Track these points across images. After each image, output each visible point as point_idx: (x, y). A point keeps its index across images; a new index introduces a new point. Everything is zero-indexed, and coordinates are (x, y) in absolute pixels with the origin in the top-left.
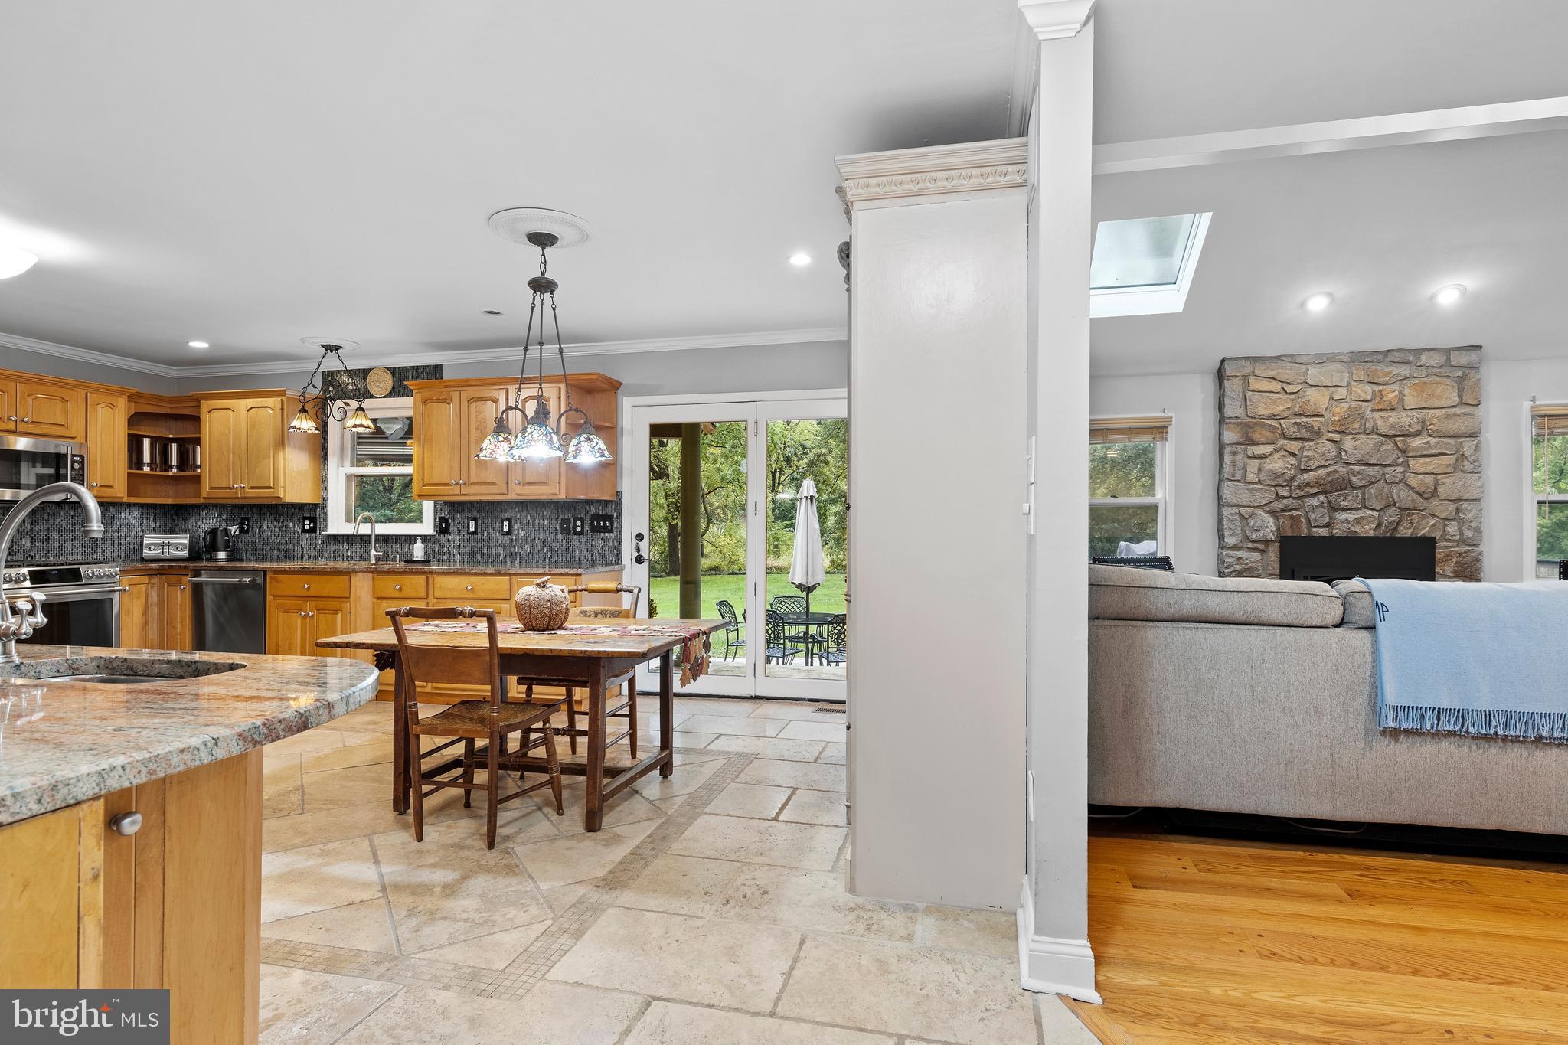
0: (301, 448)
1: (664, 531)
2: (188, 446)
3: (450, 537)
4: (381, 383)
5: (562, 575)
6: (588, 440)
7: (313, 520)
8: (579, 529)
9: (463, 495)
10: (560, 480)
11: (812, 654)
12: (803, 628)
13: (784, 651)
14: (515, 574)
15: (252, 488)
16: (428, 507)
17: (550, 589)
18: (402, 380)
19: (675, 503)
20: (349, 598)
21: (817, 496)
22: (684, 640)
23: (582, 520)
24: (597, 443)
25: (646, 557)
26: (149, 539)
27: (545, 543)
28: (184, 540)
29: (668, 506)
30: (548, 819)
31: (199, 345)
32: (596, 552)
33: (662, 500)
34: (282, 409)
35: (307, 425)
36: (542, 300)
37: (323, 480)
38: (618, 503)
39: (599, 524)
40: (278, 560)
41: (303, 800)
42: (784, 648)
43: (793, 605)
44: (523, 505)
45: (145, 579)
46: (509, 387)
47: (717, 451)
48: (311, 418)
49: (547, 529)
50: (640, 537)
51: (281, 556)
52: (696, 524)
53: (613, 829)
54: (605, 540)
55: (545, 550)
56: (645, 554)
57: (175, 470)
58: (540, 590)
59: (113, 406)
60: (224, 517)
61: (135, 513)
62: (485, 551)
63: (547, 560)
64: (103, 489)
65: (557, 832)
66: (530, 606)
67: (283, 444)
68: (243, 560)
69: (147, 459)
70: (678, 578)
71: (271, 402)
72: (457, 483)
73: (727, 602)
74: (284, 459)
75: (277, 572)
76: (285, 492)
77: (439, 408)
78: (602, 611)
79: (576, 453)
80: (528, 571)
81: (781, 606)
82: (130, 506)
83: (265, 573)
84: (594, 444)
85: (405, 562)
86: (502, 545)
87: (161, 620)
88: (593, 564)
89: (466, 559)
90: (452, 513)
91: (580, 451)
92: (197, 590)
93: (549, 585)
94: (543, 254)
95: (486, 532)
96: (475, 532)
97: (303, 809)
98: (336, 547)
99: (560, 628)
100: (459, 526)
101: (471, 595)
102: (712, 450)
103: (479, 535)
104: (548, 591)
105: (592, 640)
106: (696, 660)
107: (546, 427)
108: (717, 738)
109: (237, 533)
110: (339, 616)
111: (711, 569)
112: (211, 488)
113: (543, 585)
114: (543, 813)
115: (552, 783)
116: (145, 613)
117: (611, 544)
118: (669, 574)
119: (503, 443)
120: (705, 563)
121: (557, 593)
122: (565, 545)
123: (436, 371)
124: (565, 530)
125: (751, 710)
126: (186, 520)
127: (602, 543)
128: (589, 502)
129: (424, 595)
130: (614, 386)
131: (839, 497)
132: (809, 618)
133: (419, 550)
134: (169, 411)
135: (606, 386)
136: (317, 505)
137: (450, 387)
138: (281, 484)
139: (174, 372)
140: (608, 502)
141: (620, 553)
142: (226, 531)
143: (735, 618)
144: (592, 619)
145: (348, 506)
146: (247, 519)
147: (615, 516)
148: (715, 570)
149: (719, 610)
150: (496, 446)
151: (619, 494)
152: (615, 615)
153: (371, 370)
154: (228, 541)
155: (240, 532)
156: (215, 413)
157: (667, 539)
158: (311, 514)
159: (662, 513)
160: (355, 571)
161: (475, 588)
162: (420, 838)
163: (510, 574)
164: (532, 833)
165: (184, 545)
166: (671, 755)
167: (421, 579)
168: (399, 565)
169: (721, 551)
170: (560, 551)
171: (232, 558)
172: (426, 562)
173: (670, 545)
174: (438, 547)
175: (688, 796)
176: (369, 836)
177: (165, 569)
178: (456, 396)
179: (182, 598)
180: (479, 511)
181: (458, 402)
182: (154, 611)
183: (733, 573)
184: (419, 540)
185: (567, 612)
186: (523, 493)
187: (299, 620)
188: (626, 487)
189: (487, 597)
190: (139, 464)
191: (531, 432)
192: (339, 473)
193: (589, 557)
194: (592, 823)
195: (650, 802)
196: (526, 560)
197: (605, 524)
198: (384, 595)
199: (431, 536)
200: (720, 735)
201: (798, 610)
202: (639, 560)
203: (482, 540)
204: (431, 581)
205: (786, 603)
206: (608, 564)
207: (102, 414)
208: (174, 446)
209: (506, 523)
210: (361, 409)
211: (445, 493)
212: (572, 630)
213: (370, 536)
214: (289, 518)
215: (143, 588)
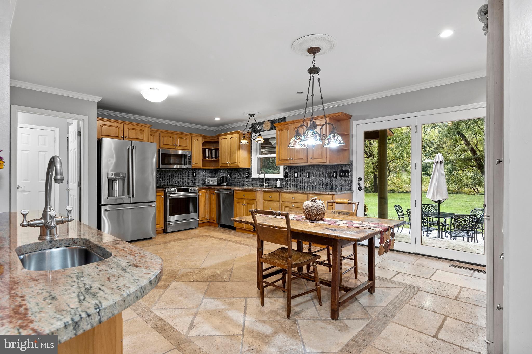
0: (245, 150)
1: (372, 176)
2: (217, 150)
3: (289, 179)
4: (267, 126)
5: (327, 194)
6: (334, 136)
7: (249, 173)
8: (335, 176)
9: (292, 163)
10: (327, 156)
11: (442, 231)
12: (436, 219)
13: (427, 229)
14: (309, 194)
15: (231, 163)
16: (282, 168)
17: (317, 203)
18: (274, 124)
19: (376, 166)
20: (256, 200)
21: (444, 161)
22: (381, 232)
23: (336, 172)
24: (338, 138)
25: (363, 187)
26: (208, 179)
27: (322, 181)
28: (216, 179)
29: (373, 167)
30: (315, 306)
31: (217, 119)
32: (341, 185)
33: (371, 165)
34: (239, 137)
35: (245, 142)
36: (313, 77)
37: (251, 160)
38: (351, 165)
39: (343, 174)
40: (239, 186)
41: (231, 275)
42: (427, 227)
43: (430, 208)
44: (313, 167)
45: (205, 191)
46: (308, 122)
47: (393, 146)
48: (246, 139)
49: (322, 176)
50: (360, 179)
51: (240, 185)
52: (385, 174)
53: (344, 320)
54: (345, 180)
55: (322, 184)
56: (362, 187)
57: (214, 158)
58: (312, 203)
59: (198, 140)
60: (226, 172)
61: (205, 171)
62: (300, 184)
63: (323, 188)
64: (196, 164)
65: (318, 316)
66: (308, 210)
67: (239, 149)
68: (230, 186)
69: (207, 156)
70: (377, 193)
71: (236, 135)
72: (290, 159)
73: (399, 205)
74: (240, 154)
75: (237, 190)
76: (240, 164)
77: (284, 132)
78: (342, 212)
79: (328, 143)
80: (314, 192)
81: (424, 208)
82: (204, 169)
83: (233, 190)
84: (336, 138)
85: (274, 187)
86: (306, 182)
87: (209, 204)
88: (340, 190)
89: (294, 187)
90: (290, 170)
91: (330, 142)
92: (218, 195)
93: (316, 201)
94: (314, 57)
95: (301, 177)
96: (297, 177)
97: (230, 279)
98: (255, 182)
99: (322, 220)
100: (292, 175)
101: (294, 201)
102: (390, 146)
103: (298, 178)
104: (316, 204)
105: (333, 229)
106: (387, 242)
107: (314, 131)
108: (397, 274)
109: (229, 177)
110: (253, 206)
111: (391, 191)
112: (222, 164)
113: (314, 201)
114: (313, 302)
115: (317, 290)
116: (205, 202)
117: (348, 182)
118: (374, 192)
119: (298, 140)
120: (389, 188)
121: (320, 205)
122: (329, 182)
123: (284, 119)
124: (329, 177)
125: (414, 261)
126: (217, 173)
127: (344, 182)
128: (339, 165)
129: (278, 200)
130: (349, 117)
131: (450, 162)
132: (439, 215)
133: (278, 184)
134: (212, 141)
135: (345, 118)
136: (249, 168)
137: (288, 124)
138: (239, 162)
139: (214, 129)
140: (346, 165)
141: (351, 186)
142: (226, 176)
143: (403, 212)
144: (337, 215)
145: (258, 169)
146: (232, 173)
147: (349, 171)
148: (392, 191)
149: (396, 209)
150: (295, 141)
151: (351, 162)
152: (347, 214)
153: (264, 122)
154: (226, 180)
155: (230, 177)
156: (223, 140)
157: (373, 179)
158: (248, 171)
159: (370, 170)
160: (258, 191)
161: (296, 198)
162: (263, 305)
163: (308, 194)
164: (307, 313)
165: (216, 181)
166: (374, 283)
167: (278, 194)
168: (272, 189)
169: (395, 184)
170: (327, 185)
171: (227, 185)
172: (281, 188)
173: (374, 182)
174: (285, 182)
175: (383, 308)
176: (246, 298)
177: (210, 189)
178: (289, 127)
179: (214, 197)
180: (298, 170)
181: (290, 130)
182: (207, 201)
183: (400, 192)
184: (278, 180)
185: (324, 213)
186: (313, 162)
187: (242, 206)
188: (354, 159)
189: (300, 202)
190: (205, 157)
191: (307, 134)
192: (256, 157)
193: (339, 187)
194: (334, 315)
195: (363, 307)
196: (315, 188)
197: (345, 174)
198: (266, 199)
199: (283, 179)
200: (399, 273)
201: (433, 211)
202: (360, 189)
203: (299, 180)
204: (281, 194)
205: (427, 207)
206: (347, 190)
207: (195, 142)
208: (214, 151)
209: (308, 174)
210: (260, 135)
211: (286, 163)
212: (326, 221)
213: (264, 178)
214: (242, 172)
215: (205, 194)
